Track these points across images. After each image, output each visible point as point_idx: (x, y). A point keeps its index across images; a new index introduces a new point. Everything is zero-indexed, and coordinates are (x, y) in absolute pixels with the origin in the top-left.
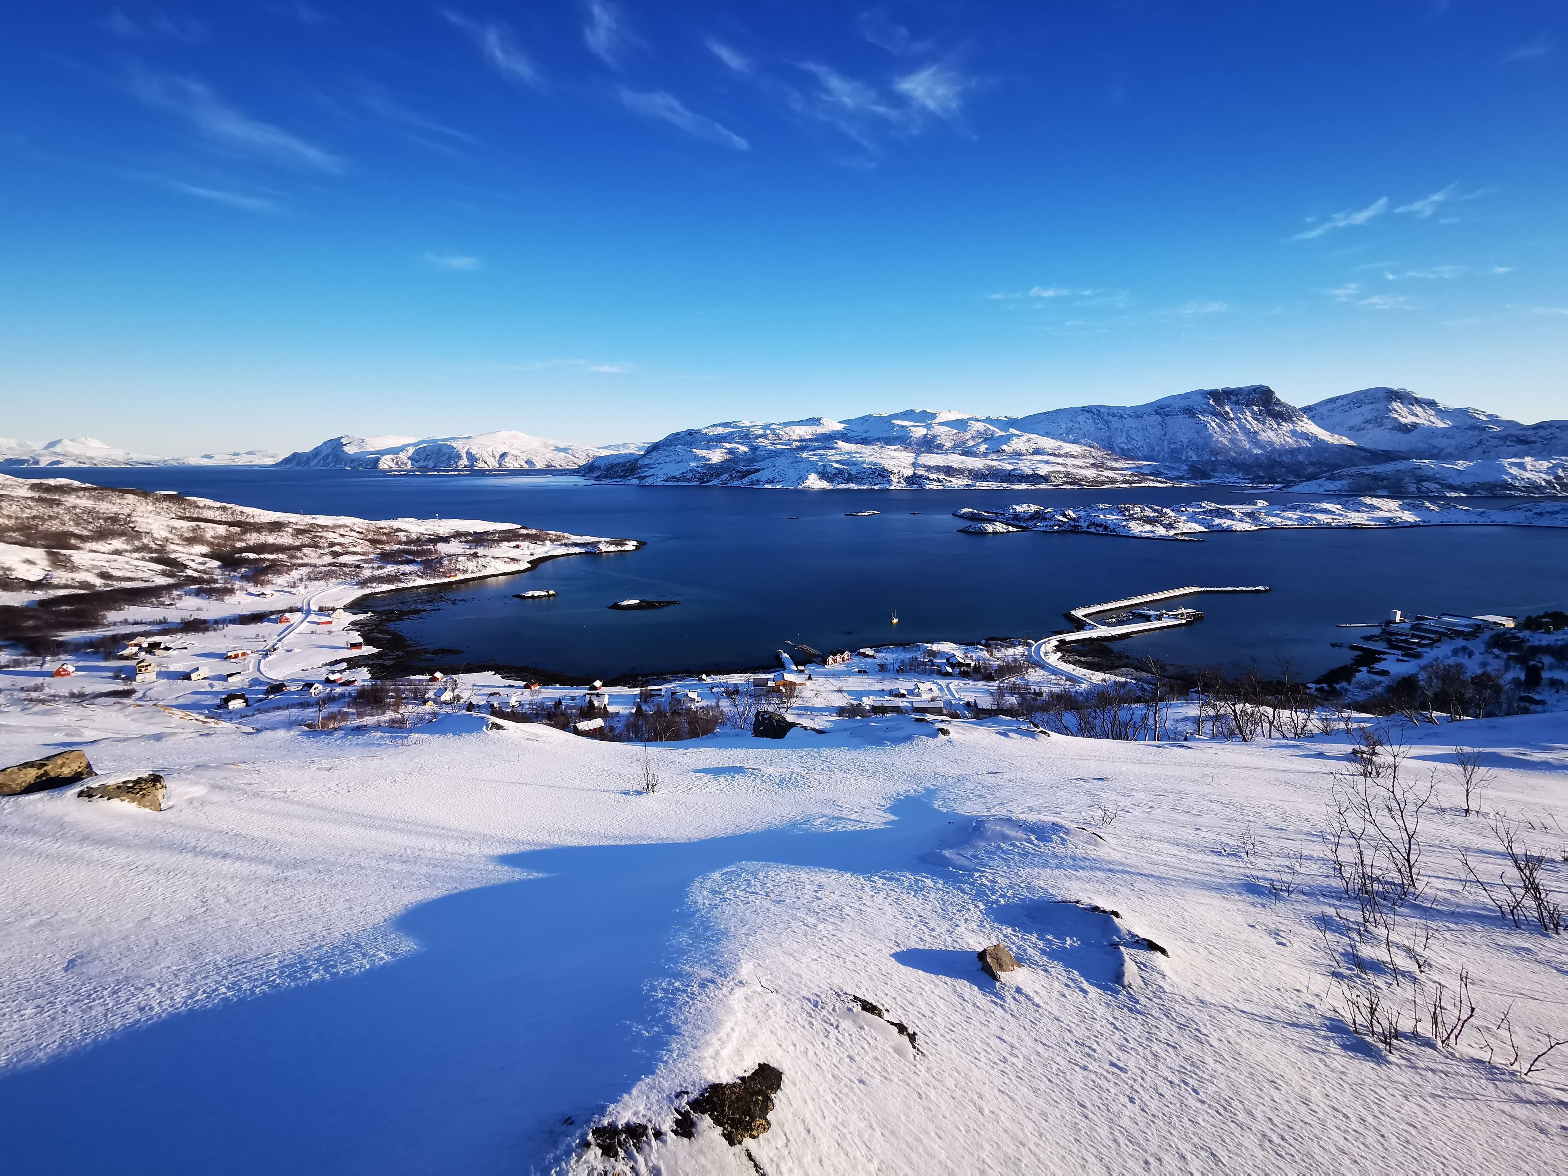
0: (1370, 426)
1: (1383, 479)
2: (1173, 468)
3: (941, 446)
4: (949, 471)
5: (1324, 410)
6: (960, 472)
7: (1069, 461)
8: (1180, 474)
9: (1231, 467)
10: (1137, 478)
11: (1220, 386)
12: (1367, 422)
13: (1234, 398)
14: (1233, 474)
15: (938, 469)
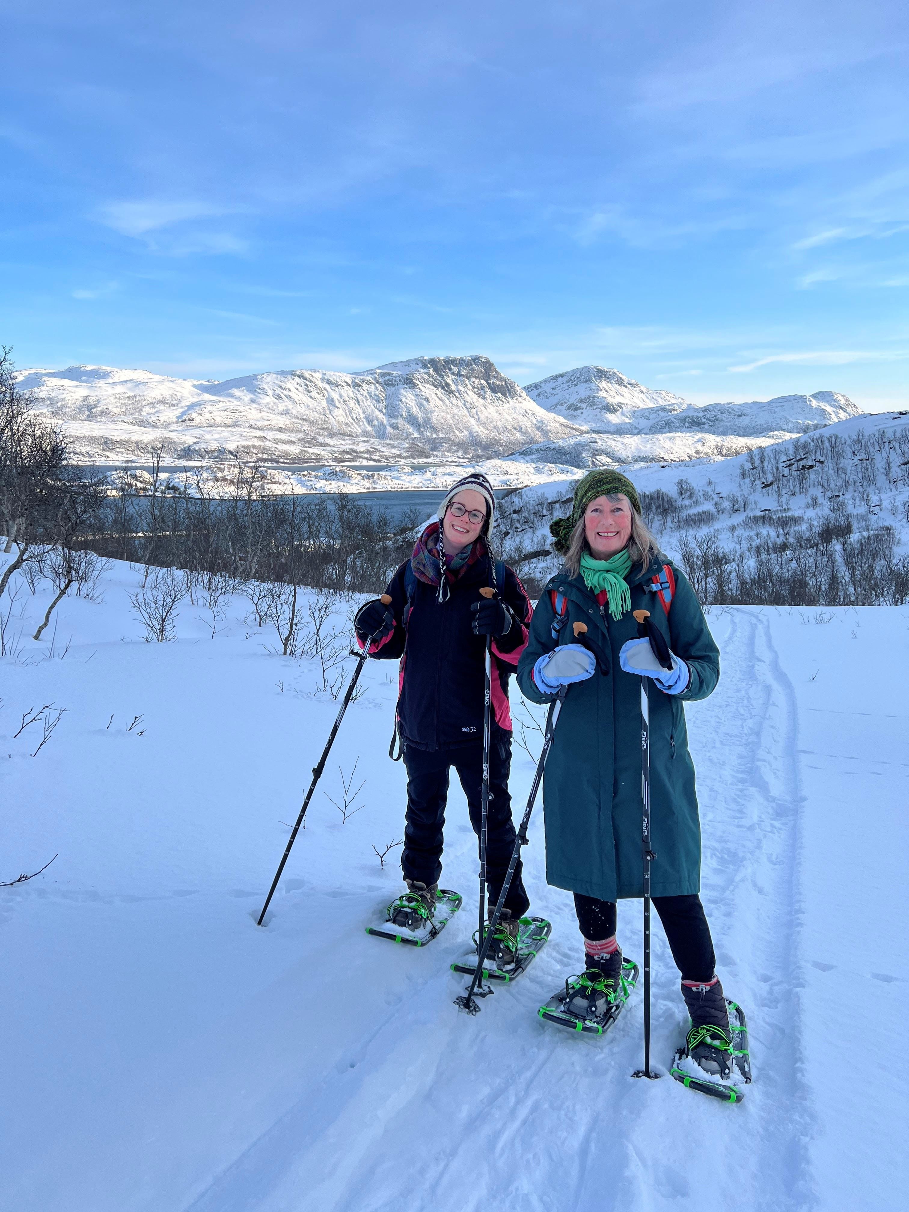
0: (584, 406)
1: (566, 453)
2: (393, 447)
3: (105, 413)
4: (107, 444)
5: (547, 388)
6: (124, 444)
7: (270, 435)
8: (398, 453)
9: (451, 445)
10: (348, 456)
11: (442, 355)
12: (581, 401)
13: (455, 369)
14: (454, 453)
15: (92, 440)
